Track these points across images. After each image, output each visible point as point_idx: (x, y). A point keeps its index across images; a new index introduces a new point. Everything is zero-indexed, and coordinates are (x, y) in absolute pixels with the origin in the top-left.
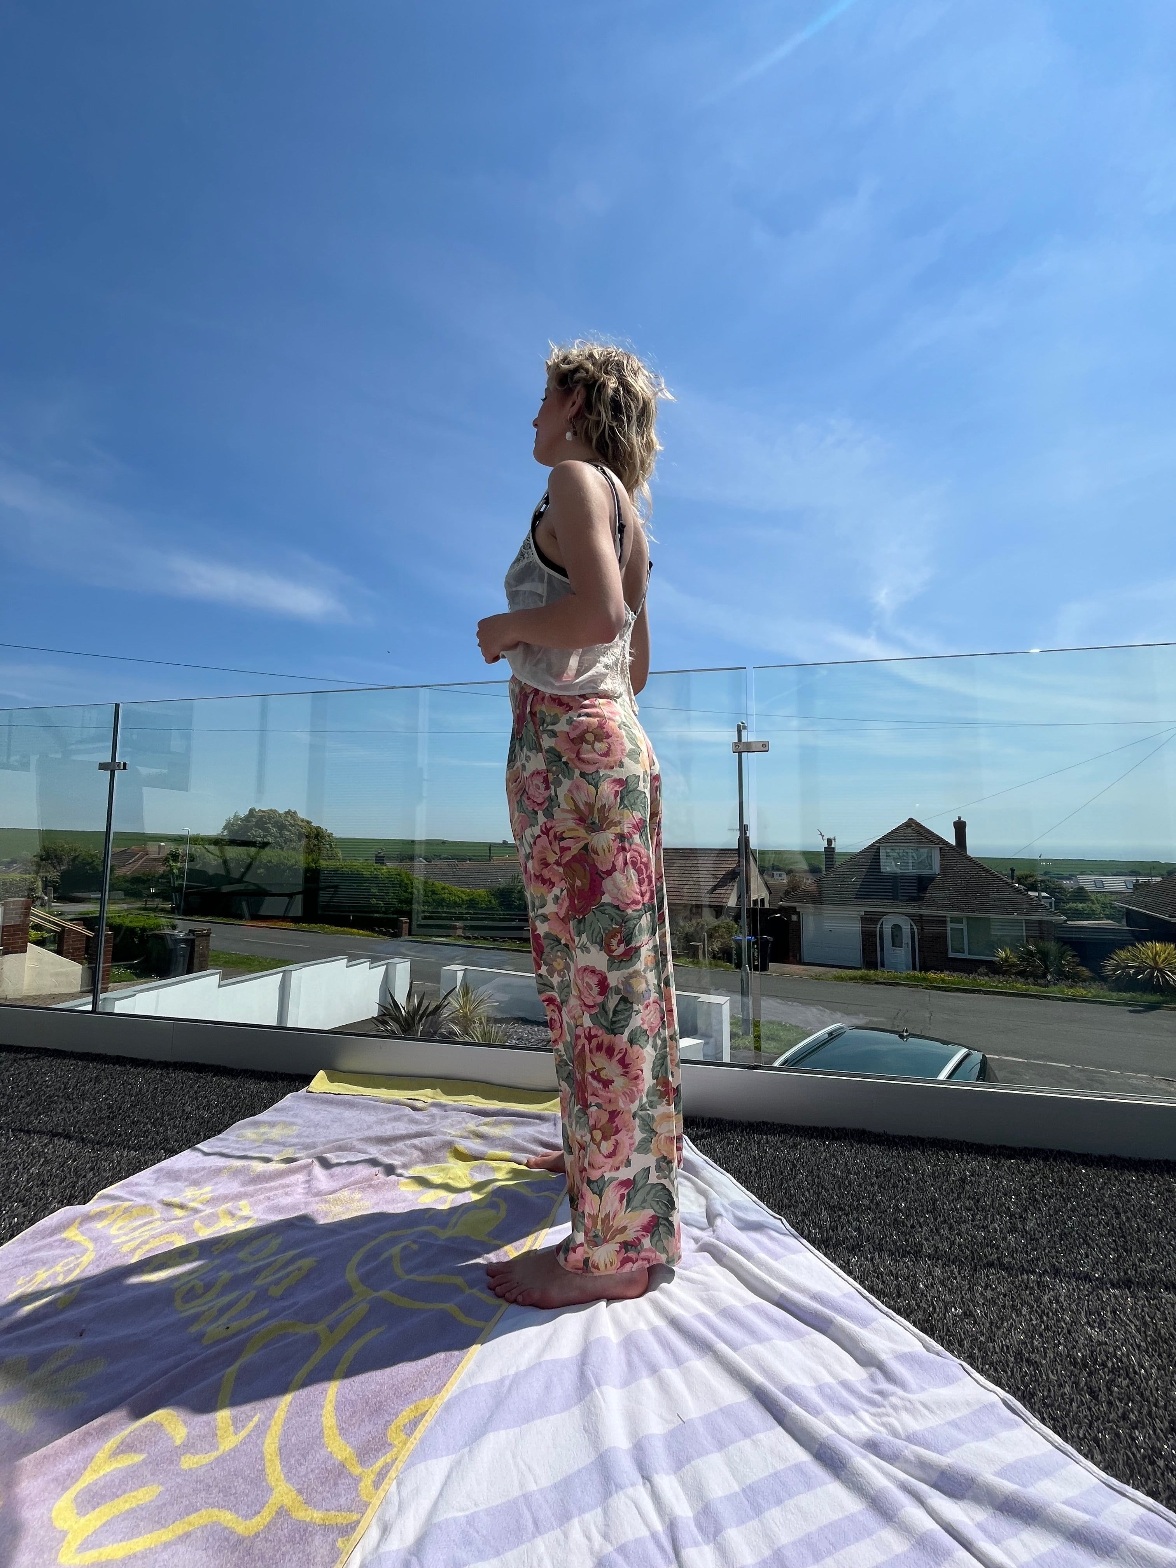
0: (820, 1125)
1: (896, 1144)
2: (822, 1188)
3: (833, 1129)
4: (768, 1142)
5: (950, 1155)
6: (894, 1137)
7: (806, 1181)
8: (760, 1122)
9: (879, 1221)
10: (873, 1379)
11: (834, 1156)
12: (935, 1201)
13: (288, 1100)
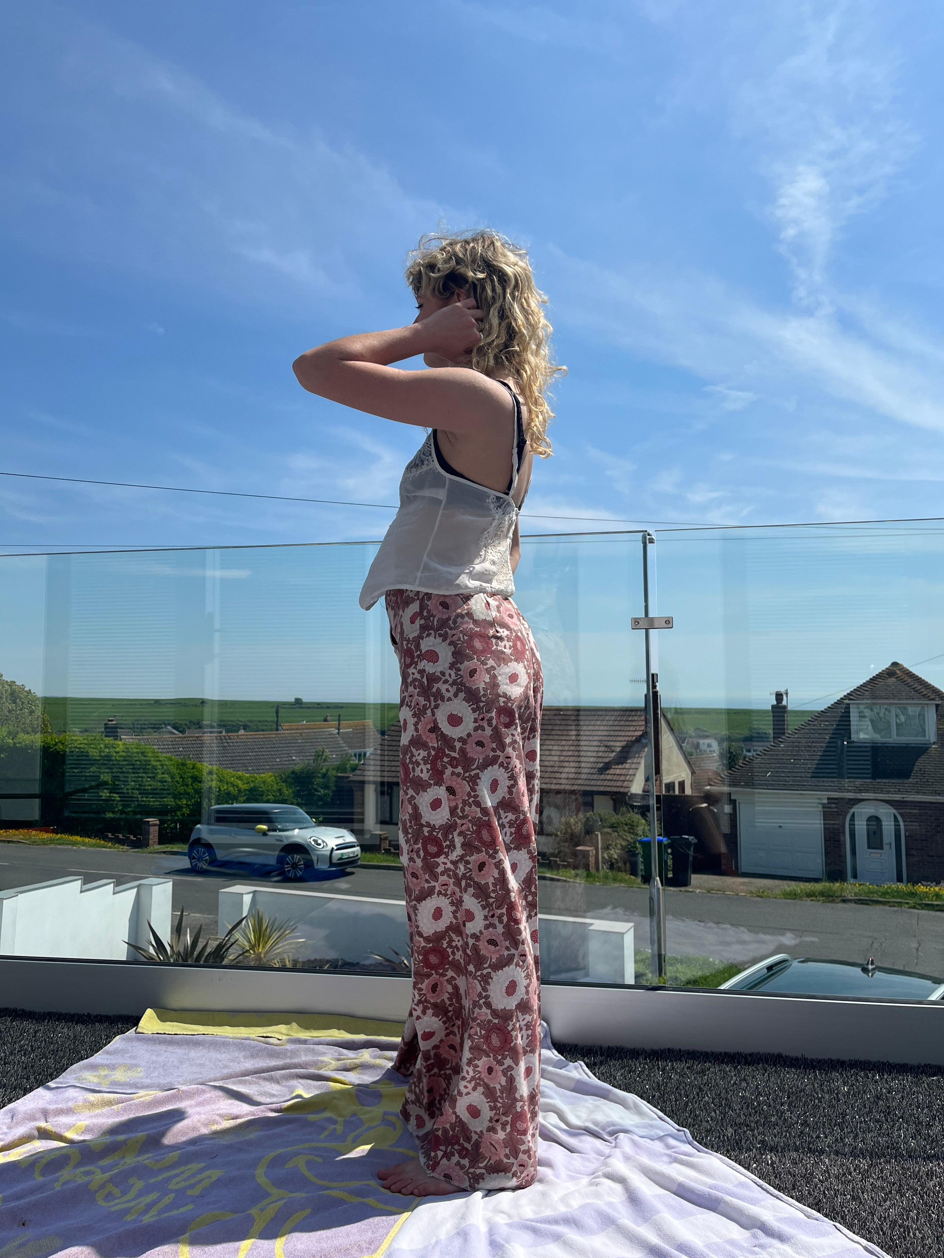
0: (732, 1050)
1: (814, 1068)
2: (730, 1108)
3: (746, 1055)
4: (673, 1068)
5: (870, 1075)
6: (812, 1061)
7: (712, 1103)
8: (665, 1050)
9: (784, 1134)
10: (754, 1236)
11: (745, 1080)
12: (844, 1115)
13: (117, 1042)
